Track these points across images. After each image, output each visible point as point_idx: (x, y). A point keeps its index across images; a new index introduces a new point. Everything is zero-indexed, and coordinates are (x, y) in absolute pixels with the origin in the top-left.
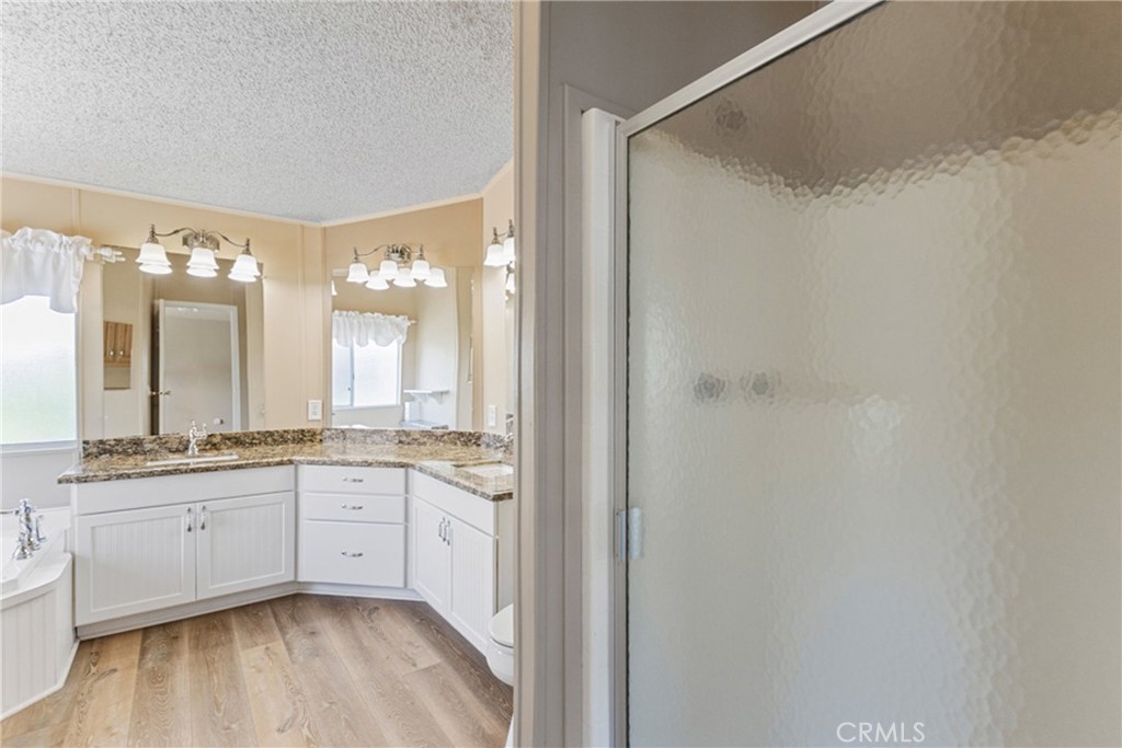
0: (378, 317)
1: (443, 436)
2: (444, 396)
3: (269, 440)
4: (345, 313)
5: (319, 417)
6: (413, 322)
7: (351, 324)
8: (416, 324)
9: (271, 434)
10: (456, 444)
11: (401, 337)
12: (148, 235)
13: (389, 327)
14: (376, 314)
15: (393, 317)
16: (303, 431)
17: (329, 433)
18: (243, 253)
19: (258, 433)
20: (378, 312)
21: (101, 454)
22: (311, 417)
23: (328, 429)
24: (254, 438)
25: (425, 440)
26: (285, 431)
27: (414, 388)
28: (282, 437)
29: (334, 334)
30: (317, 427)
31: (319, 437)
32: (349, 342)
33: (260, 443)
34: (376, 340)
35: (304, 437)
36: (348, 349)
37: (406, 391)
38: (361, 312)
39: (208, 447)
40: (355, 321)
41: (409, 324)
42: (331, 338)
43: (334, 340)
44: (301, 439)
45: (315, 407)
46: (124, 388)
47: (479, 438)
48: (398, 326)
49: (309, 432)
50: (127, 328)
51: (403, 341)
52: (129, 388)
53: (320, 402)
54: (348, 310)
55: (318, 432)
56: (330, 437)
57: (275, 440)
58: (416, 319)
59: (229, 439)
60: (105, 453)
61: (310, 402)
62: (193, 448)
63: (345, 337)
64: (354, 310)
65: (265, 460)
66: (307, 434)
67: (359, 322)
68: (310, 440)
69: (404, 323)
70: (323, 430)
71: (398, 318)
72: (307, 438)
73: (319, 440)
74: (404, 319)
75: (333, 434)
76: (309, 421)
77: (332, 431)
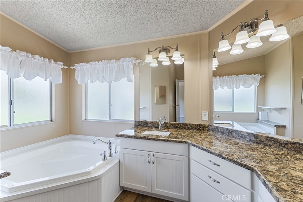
0: (245, 76)
2: (282, 111)
3: (186, 127)
4: (230, 76)
5: (207, 119)
6: (263, 76)
7: (233, 80)
8: (265, 77)
9: (187, 125)
11: (256, 83)
12: (148, 52)
13: (250, 79)
14: (244, 75)
15: (253, 75)
16: (200, 125)
17: (211, 127)
18: (176, 51)
19: (182, 124)
21: (139, 126)
22: (203, 119)
23: (211, 126)
24: (180, 126)
25: (270, 143)
26: (192, 124)
27: (264, 106)
28: (191, 126)
30: (206, 124)
32: (232, 87)
33: (183, 128)
34: (244, 86)
35: (200, 128)
36: (232, 90)
37: (259, 107)
38: (237, 75)
39: (166, 127)
40: (234, 79)
41: (261, 77)
44: (199, 129)
45: (205, 115)
46: (164, 104)
48: (255, 79)
49: (202, 126)
50: (165, 87)
52: (165, 104)
53: (207, 112)
55: (207, 126)
56: (211, 129)
57: (188, 128)
58: (266, 75)
59: (172, 125)
60: (139, 125)
61: (203, 112)
62: (160, 128)
63: (230, 86)
65: (175, 140)
66: (201, 127)
67: (236, 79)
68: (203, 130)
69: (258, 77)
70: (209, 126)
71: (256, 75)
72: (202, 128)
73: (207, 130)
74: (258, 75)
75: (213, 128)
76: (202, 121)
77: (213, 127)
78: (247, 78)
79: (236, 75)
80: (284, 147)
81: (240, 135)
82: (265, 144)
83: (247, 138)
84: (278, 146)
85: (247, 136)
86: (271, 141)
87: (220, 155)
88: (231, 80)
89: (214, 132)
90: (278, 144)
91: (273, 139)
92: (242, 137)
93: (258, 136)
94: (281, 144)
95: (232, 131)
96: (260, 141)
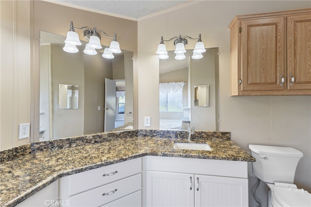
1: (120, 134)
4: (163, 84)
6: (186, 84)
10: (127, 137)
13: (178, 86)
14: (173, 83)
15: (179, 83)
16: (16, 149)
20: (173, 82)
22: (21, 137)
23: (37, 143)
25: (111, 138)
29: (160, 90)
30: (27, 143)
31: (28, 151)
34: (173, 91)
41: (184, 85)
42: (159, 91)
43: (160, 92)
44: (15, 156)
45: (24, 129)
47: (137, 133)
48: (180, 85)
49: (21, 148)
51: (182, 90)
54: (164, 83)
55: (28, 146)
56: (38, 149)
58: (188, 83)
61: (21, 125)
64: (166, 82)
66: (19, 151)
67: (167, 86)
68: (22, 155)
69: (182, 84)
70: (32, 145)
71: (180, 83)
72: (20, 153)
73: (28, 153)
74: (183, 83)
75: (42, 146)
76: (19, 140)
77: (41, 144)
78: (175, 85)
79: (167, 83)
80: (119, 137)
81: (85, 141)
82: (107, 140)
83: (92, 141)
84: (115, 138)
85: (92, 139)
86: (111, 136)
87: (121, 159)
88: (164, 86)
89: (45, 150)
90: (115, 136)
91: (112, 134)
92: (87, 142)
93: (102, 136)
94: (117, 136)
95: (75, 140)
96: (103, 139)
